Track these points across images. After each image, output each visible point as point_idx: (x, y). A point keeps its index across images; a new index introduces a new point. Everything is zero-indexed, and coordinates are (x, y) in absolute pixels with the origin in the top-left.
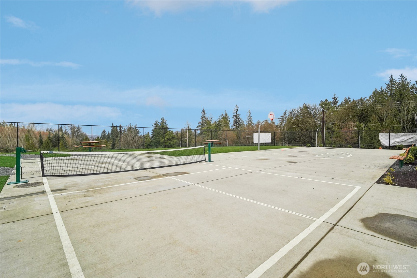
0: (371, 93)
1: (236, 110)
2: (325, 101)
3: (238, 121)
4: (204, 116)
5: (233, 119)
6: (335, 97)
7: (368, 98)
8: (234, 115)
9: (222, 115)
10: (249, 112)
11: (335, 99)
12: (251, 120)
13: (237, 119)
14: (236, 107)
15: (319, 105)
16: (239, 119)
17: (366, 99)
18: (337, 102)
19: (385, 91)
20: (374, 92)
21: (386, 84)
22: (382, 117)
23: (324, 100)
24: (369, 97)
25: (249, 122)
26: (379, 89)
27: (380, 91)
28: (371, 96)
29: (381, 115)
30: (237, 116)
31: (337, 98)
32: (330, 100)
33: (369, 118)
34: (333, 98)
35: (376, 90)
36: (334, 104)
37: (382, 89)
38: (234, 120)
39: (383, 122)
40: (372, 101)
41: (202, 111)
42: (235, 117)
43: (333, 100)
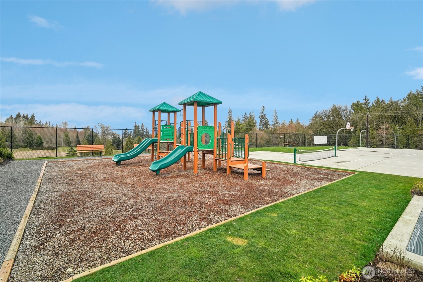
0: (406, 95)
1: (263, 110)
2: (357, 103)
3: (264, 121)
4: (231, 115)
5: (259, 119)
6: (367, 98)
7: (403, 101)
8: (260, 115)
9: (246, 114)
10: (275, 112)
11: (366, 100)
12: (277, 120)
13: (263, 119)
14: (262, 107)
15: (350, 107)
16: (266, 119)
17: (400, 101)
18: (369, 104)
19: (420, 93)
20: (409, 94)
21: (421, 86)
22: (418, 118)
23: (355, 101)
24: (404, 99)
25: (275, 122)
26: (414, 92)
27: (416, 93)
28: (406, 98)
29: (416, 117)
30: (263, 116)
31: (368, 100)
32: (362, 101)
33: (404, 120)
34: (364, 100)
35: (411, 92)
36: (366, 105)
37: (417, 91)
38: (261, 120)
39: (418, 124)
40: (406, 103)
41: (229, 111)
42: (261, 117)
43: (364, 101)
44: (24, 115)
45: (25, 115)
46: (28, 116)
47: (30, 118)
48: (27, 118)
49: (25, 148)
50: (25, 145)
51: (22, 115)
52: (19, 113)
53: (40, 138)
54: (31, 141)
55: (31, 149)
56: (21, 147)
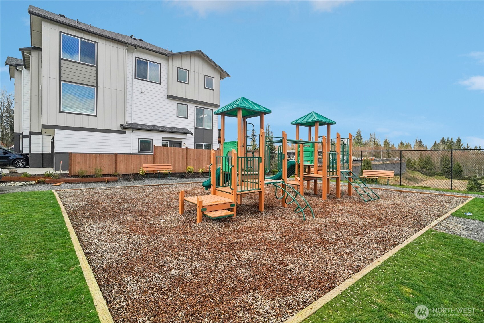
44: (448, 140)
45: (450, 139)
46: (453, 141)
47: (455, 142)
48: (452, 143)
49: (441, 176)
50: (442, 172)
51: (446, 140)
52: (443, 138)
53: (458, 166)
54: (447, 169)
55: (447, 178)
56: (437, 174)
